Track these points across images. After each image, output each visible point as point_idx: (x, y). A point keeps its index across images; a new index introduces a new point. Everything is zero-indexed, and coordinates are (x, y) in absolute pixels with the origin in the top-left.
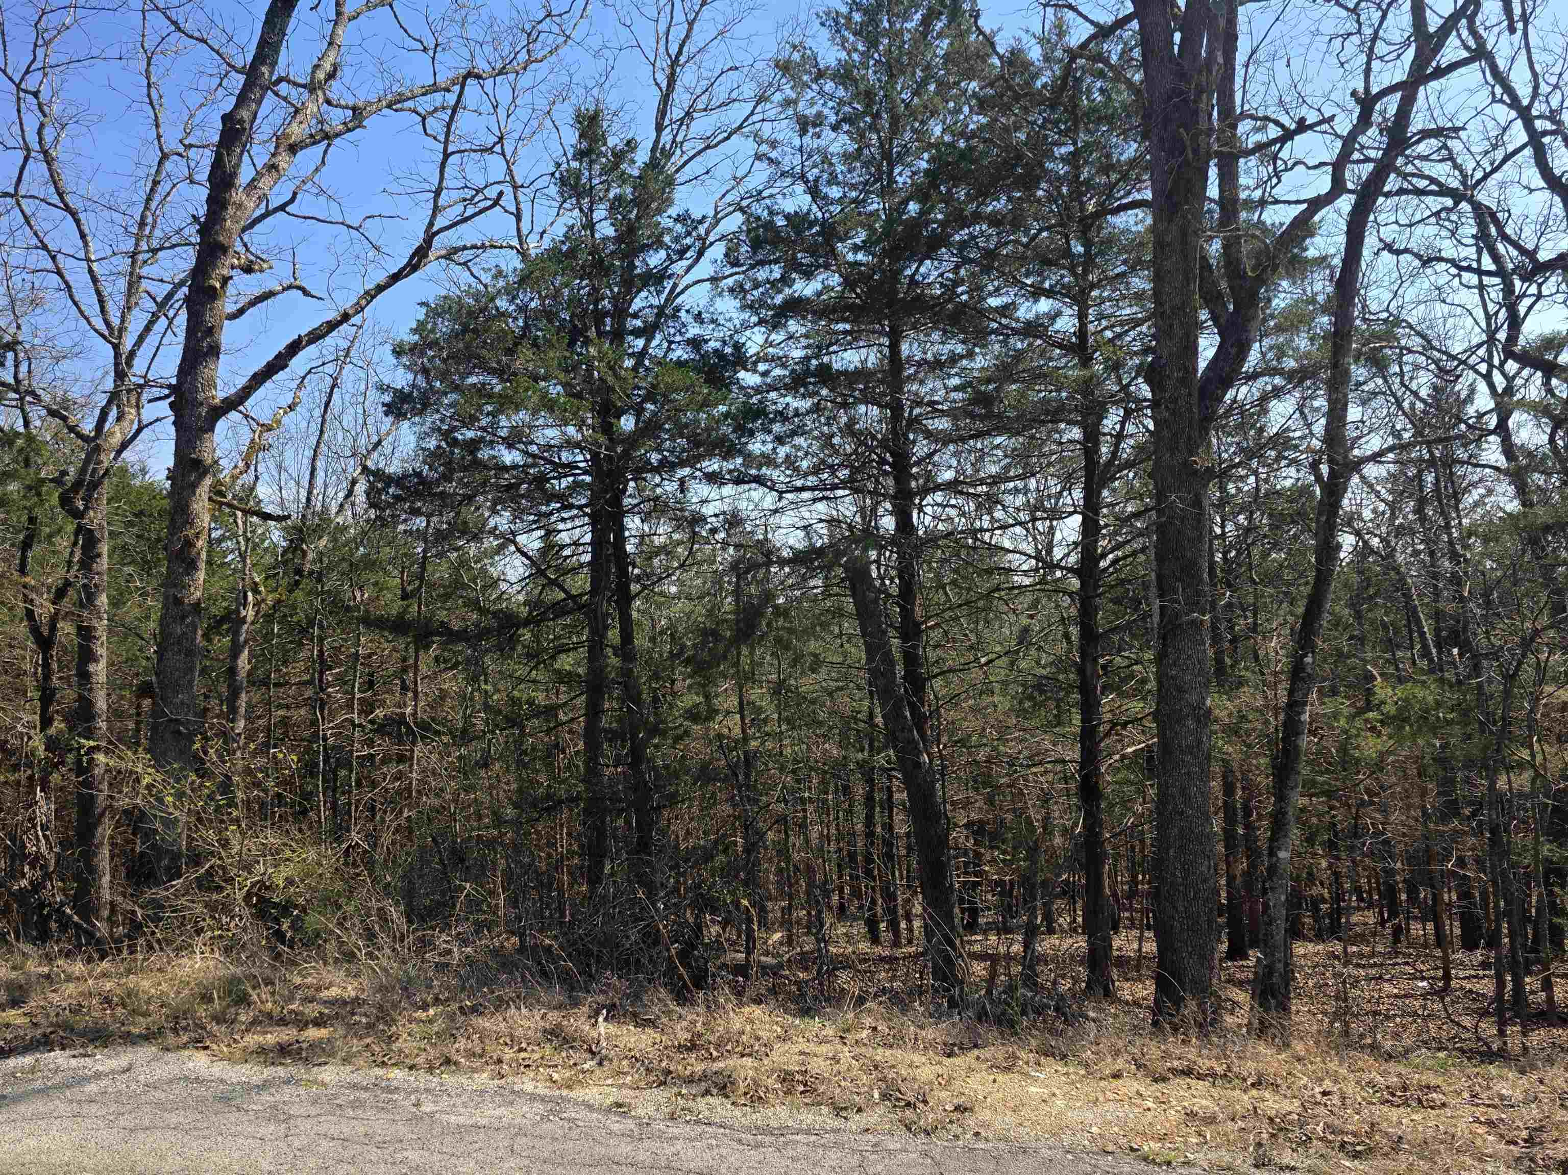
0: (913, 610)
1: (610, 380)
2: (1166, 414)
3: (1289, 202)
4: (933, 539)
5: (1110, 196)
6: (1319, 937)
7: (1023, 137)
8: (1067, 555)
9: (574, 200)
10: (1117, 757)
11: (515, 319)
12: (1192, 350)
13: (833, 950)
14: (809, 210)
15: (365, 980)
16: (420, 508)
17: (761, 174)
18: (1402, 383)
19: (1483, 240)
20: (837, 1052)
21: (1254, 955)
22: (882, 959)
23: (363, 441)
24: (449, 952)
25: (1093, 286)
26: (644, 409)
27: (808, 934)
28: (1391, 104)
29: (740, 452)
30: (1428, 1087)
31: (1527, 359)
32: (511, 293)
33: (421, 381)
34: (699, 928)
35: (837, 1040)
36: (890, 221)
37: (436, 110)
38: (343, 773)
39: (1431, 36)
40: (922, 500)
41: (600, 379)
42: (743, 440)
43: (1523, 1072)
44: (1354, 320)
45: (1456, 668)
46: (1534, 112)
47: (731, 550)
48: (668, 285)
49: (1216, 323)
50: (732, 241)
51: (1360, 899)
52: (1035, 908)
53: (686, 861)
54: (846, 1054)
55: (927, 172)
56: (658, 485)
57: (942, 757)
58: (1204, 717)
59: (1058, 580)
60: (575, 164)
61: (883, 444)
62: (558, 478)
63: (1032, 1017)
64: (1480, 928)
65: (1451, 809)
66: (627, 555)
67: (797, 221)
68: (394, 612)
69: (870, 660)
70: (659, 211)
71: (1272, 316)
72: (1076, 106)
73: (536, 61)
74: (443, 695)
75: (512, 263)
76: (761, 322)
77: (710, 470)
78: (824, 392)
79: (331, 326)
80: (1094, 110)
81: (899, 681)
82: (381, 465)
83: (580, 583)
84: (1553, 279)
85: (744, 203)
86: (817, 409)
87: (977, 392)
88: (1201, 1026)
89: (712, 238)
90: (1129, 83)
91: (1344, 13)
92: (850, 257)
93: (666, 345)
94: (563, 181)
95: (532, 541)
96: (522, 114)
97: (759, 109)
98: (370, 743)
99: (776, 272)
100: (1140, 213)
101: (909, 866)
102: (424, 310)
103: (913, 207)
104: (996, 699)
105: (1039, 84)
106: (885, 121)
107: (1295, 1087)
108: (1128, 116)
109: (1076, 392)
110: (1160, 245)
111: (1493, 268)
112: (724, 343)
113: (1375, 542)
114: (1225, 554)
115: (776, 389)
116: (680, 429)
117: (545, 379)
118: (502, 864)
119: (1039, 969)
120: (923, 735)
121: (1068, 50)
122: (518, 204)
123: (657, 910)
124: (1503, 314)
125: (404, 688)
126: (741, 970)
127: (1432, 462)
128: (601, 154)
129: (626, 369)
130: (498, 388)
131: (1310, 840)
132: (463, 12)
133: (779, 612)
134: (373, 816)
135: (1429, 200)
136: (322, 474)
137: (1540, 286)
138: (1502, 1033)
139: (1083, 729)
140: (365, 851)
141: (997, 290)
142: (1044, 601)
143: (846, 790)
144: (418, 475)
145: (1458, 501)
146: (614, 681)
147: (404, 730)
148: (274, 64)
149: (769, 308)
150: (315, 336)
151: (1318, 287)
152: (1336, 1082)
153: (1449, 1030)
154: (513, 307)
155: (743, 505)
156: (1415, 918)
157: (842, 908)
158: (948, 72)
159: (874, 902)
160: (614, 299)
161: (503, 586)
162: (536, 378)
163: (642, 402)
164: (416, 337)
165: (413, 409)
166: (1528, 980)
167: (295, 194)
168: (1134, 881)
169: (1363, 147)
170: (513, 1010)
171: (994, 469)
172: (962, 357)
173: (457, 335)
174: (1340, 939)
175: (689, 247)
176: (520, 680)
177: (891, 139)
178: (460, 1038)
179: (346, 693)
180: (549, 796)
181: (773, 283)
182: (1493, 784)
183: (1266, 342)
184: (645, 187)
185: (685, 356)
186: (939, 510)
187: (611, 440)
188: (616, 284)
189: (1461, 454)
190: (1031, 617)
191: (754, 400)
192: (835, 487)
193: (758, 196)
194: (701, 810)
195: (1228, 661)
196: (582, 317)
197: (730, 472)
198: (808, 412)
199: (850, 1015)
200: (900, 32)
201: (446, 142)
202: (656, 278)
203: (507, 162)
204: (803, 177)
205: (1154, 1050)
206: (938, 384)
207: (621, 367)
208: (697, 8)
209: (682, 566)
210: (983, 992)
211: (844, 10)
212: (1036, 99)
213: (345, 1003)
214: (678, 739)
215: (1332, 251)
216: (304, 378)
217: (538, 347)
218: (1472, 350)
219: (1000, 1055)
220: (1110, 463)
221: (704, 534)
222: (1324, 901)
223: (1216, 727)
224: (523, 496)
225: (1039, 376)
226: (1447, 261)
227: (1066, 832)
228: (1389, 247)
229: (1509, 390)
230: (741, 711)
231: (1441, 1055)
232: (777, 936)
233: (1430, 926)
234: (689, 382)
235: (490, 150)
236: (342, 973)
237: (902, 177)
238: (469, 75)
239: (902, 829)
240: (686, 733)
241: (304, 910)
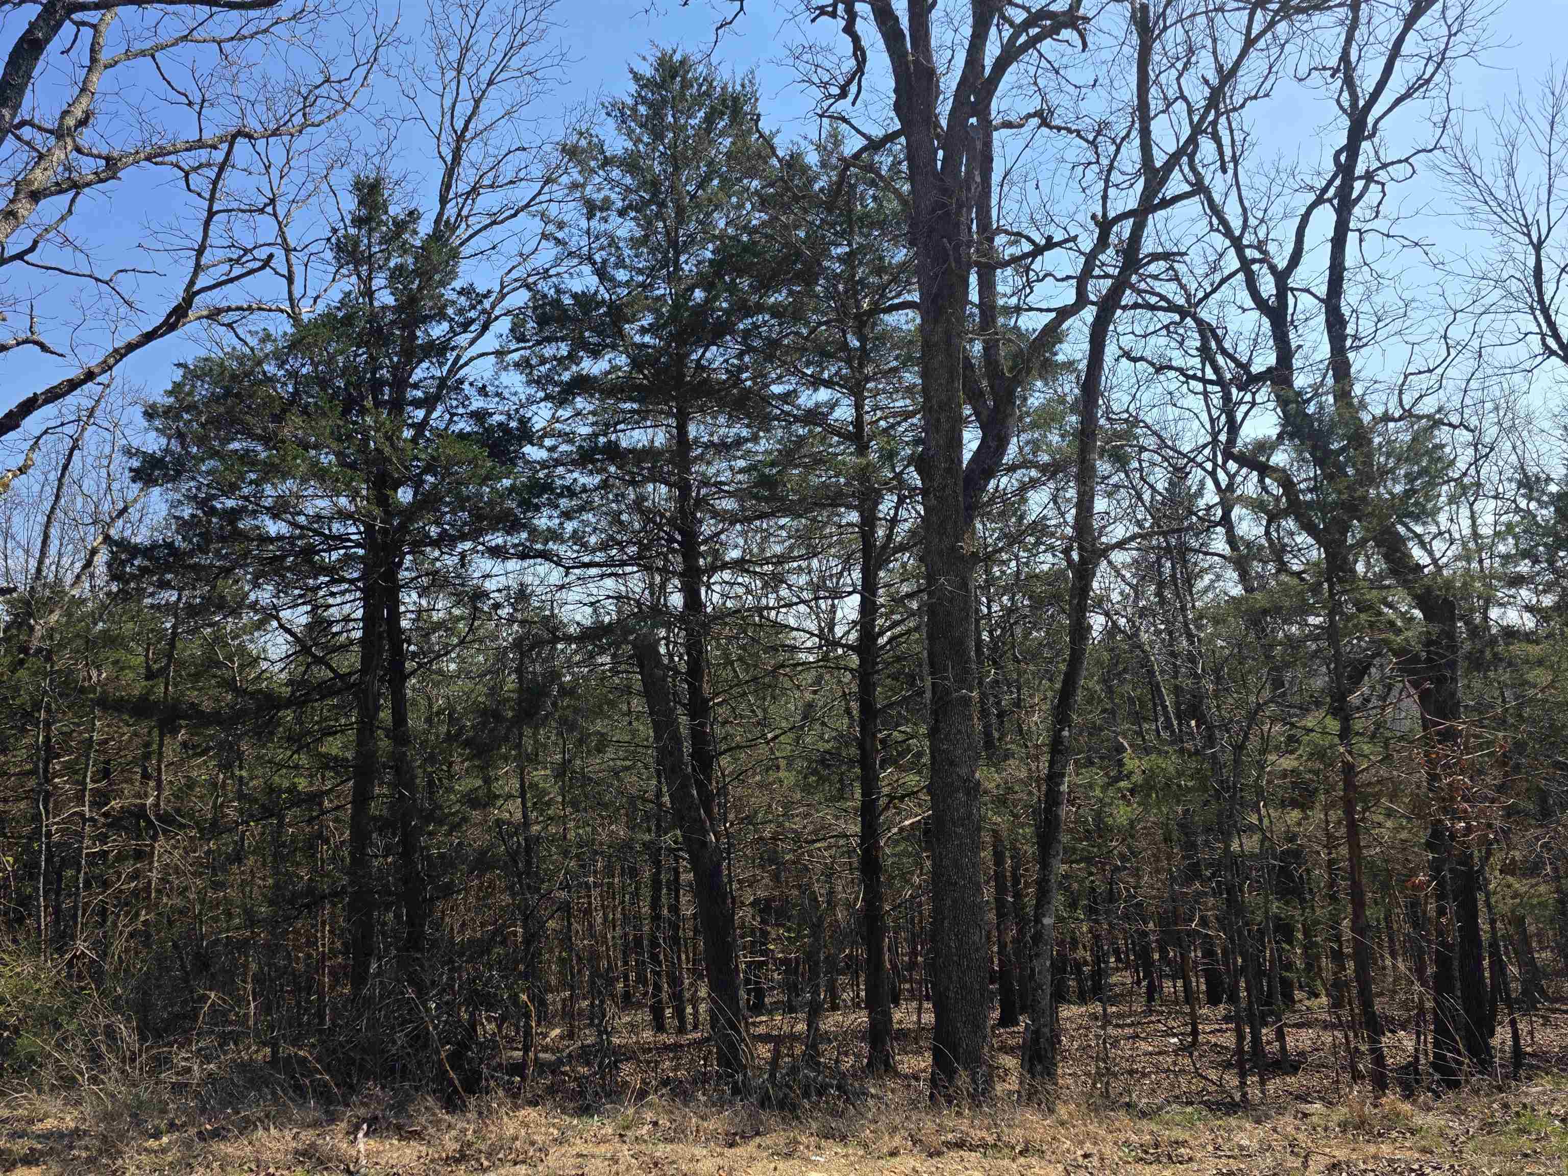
0: (701, 686)
1: (387, 451)
2: (934, 502)
3: (1041, 310)
4: (721, 615)
5: (882, 296)
6: (1083, 999)
7: (802, 234)
8: (848, 632)
9: (351, 266)
10: (895, 830)
11: (285, 384)
12: (957, 443)
13: (616, 1040)
14: (596, 292)
15: (87, 1108)
16: (169, 582)
17: (547, 254)
18: (1142, 478)
19: (1205, 353)
20: (616, 1152)
21: (1024, 1021)
22: (667, 1048)
23: (106, 507)
24: (188, 1070)
25: (868, 379)
26: (423, 482)
27: (591, 1025)
28: (1126, 228)
29: (524, 526)
30: (1177, 1143)
31: (1244, 460)
32: (280, 359)
33: (175, 445)
34: (473, 1024)
35: (617, 1139)
36: (676, 306)
37: (201, 166)
38: (70, 873)
39: (1158, 170)
40: (709, 577)
41: (376, 449)
42: (529, 514)
43: (1258, 1122)
44: (1097, 420)
45: (1194, 739)
46: (1245, 242)
47: (516, 627)
48: (451, 356)
49: (977, 420)
50: (519, 317)
51: (1118, 960)
52: (818, 985)
53: (461, 955)
54: (625, 1152)
55: (711, 261)
56: (437, 559)
57: (728, 835)
58: (974, 789)
59: (840, 656)
60: (352, 231)
61: (671, 521)
62: (329, 550)
63: (814, 1098)
64: (1222, 983)
65: (1193, 872)
66: (401, 631)
67: (585, 301)
68: (136, 692)
69: (658, 738)
70: (443, 284)
71: (1028, 414)
72: (850, 211)
73: (313, 125)
74: (191, 784)
75: (282, 327)
76: (547, 398)
77: (493, 544)
78: (612, 469)
79: (73, 385)
80: (867, 215)
81: (687, 758)
82: (128, 533)
83: (350, 661)
84: (1264, 389)
85: (531, 280)
86: (605, 485)
87: (763, 475)
88: (972, 1097)
89: (497, 312)
90: (896, 192)
91: (1085, 145)
92: (637, 339)
93: (447, 416)
94: (339, 248)
95: (299, 617)
96: (297, 176)
97: (546, 189)
98: (103, 838)
99: (564, 349)
100: (910, 313)
101: (695, 948)
102: (180, 372)
103: (699, 295)
104: (782, 774)
105: (817, 187)
106: (670, 211)
107: (1058, 1152)
108: (898, 223)
109: (853, 479)
110: (927, 346)
111: (1214, 377)
112: (510, 417)
113: (1122, 621)
114: (991, 633)
115: (563, 464)
116: (461, 502)
117: (316, 447)
118: (254, 966)
119: (822, 1047)
120: (709, 812)
121: (842, 159)
122: (290, 267)
123: (428, 1010)
124: (1223, 418)
125: (146, 776)
126: (518, 1069)
127: (1168, 549)
128: (380, 223)
129: (405, 440)
130: (263, 455)
131: (1073, 905)
132: (234, 69)
133: (565, 692)
134: (104, 921)
135: (1160, 314)
136: (57, 543)
137: (1254, 394)
138: (1243, 1084)
139: (863, 802)
140: (93, 961)
141: (780, 377)
142: (827, 677)
143: (633, 872)
144: (170, 546)
145: (1191, 586)
146: (385, 766)
147: (143, 824)
148: (16, 107)
149: (556, 384)
150: (53, 395)
151: (1067, 389)
152: (1095, 1144)
153: (1197, 1085)
154: (282, 372)
155: (529, 579)
156: (1167, 976)
157: (627, 996)
158: (731, 169)
159: (658, 988)
160: (394, 368)
161: (264, 665)
162: (306, 447)
163: (421, 473)
164: (172, 400)
165: (165, 475)
166: (1264, 1031)
167: (35, 243)
168: (914, 953)
169: (1103, 264)
170: (260, 1132)
171: (778, 549)
172: (747, 440)
173: (218, 398)
174: (1100, 1000)
175: (473, 321)
176: (280, 766)
177: (677, 229)
178: (197, 1168)
179: (77, 782)
180: (310, 890)
181: (560, 360)
182: (1227, 847)
183: (1024, 437)
184: (428, 258)
185: (468, 429)
186: (727, 588)
187: (386, 512)
188: (396, 354)
189: (1195, 544)
190: (815, 692)
191: (541, 475)
192: (623, 564)
193: (545, 274)
194: (478, 899)
195: (996, 735)
196: (357, 387)
197: (515, 546)
198: (597, 489)
199: (631, 1111)
200: (684, 128)
201: (212, 199)
202: (438, 350)
203: (279, 223)
204: (590, 259)
205: (929, 1125)
206: (724, 465)
207: (398, 438)
208: (483, 87)
209: (462, 642)
210: (766, 1076)
211: (630, 101)
212: (813, 201)
213: (62, 1135)
214: (454, 827)
215: (1079, 356)
216: (39, 438)
217: (309, 415)
218: (1200, 449)
219: (782, 1142)
220: (885, 546)
221: (486, 609)
222: (1086, 963)
223: (986, 798)
224: (289, 569)
225: (818, 461)
226: (1176, 369)
227: (849, 906)
228: (1127, 355)
229: (1231, 487)
230: (523, 795)
231: (1189, 1109)
232: (557, 1031)
233: (1180, 983)
234: (471, 455)
235: (262, 211)
236: (59, 1102)
237: (688, 265)
238: (239, 133)
239: (688, 911)
240: (465, 820)
241: (16, 1031)
